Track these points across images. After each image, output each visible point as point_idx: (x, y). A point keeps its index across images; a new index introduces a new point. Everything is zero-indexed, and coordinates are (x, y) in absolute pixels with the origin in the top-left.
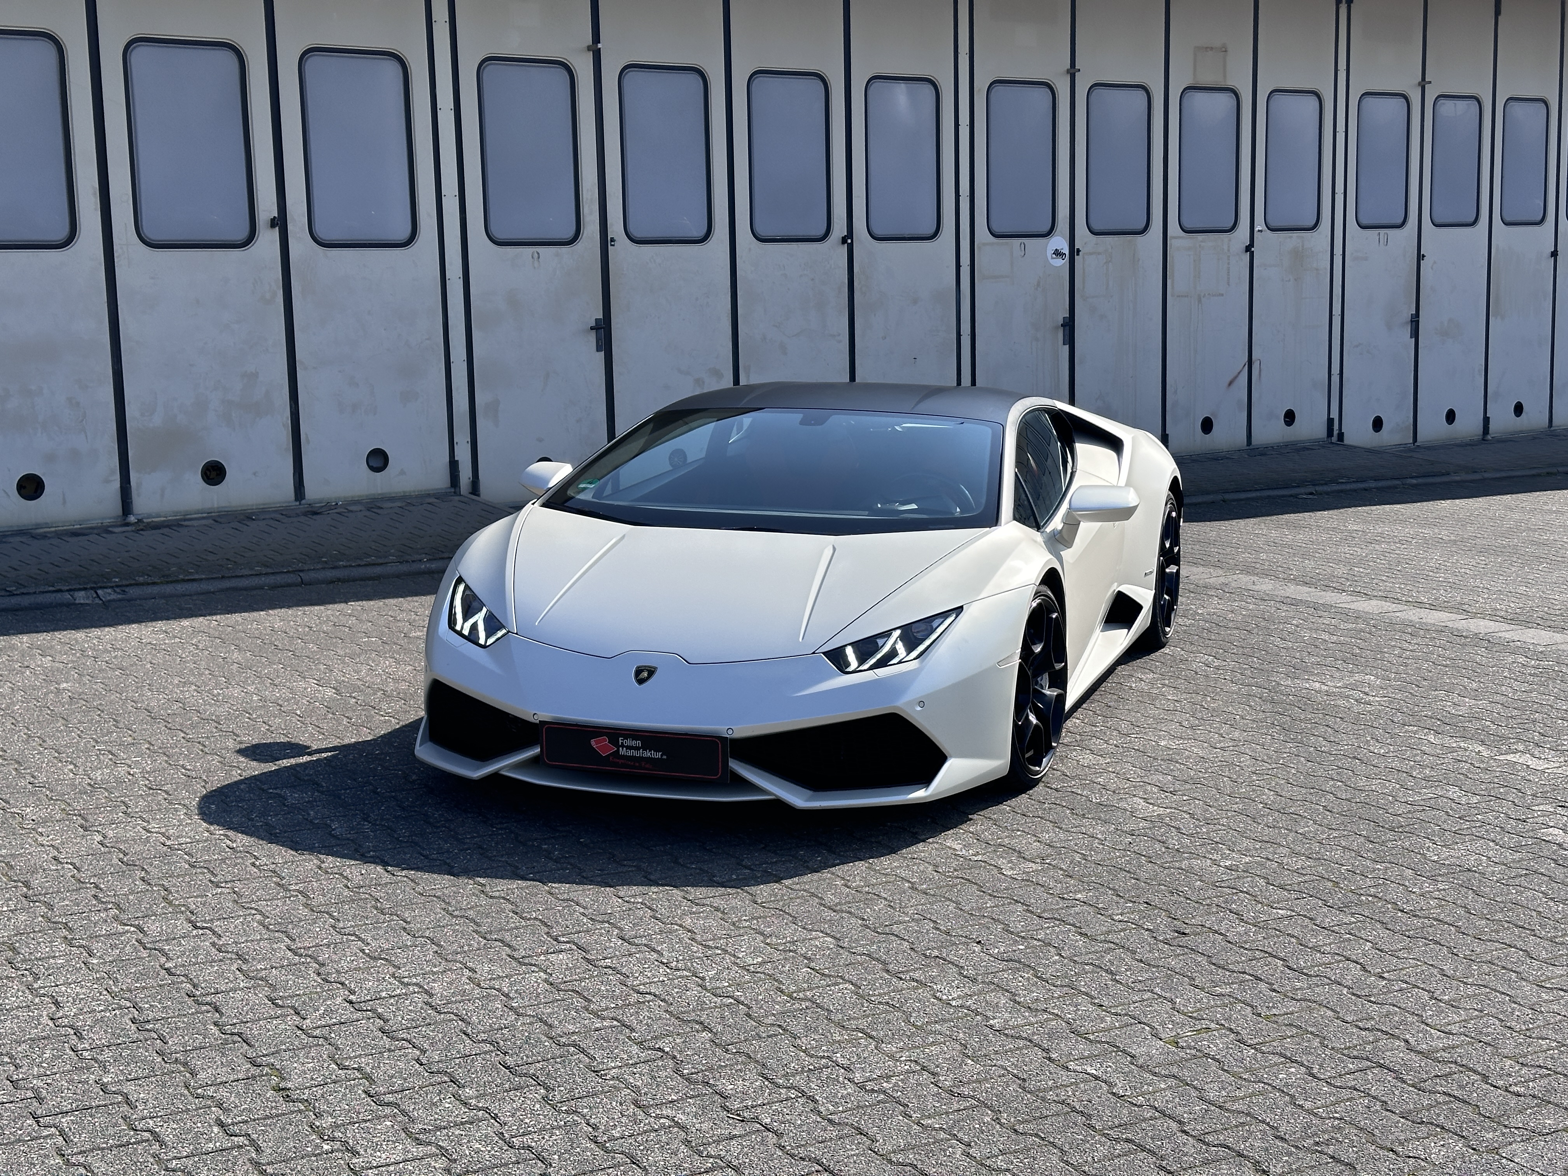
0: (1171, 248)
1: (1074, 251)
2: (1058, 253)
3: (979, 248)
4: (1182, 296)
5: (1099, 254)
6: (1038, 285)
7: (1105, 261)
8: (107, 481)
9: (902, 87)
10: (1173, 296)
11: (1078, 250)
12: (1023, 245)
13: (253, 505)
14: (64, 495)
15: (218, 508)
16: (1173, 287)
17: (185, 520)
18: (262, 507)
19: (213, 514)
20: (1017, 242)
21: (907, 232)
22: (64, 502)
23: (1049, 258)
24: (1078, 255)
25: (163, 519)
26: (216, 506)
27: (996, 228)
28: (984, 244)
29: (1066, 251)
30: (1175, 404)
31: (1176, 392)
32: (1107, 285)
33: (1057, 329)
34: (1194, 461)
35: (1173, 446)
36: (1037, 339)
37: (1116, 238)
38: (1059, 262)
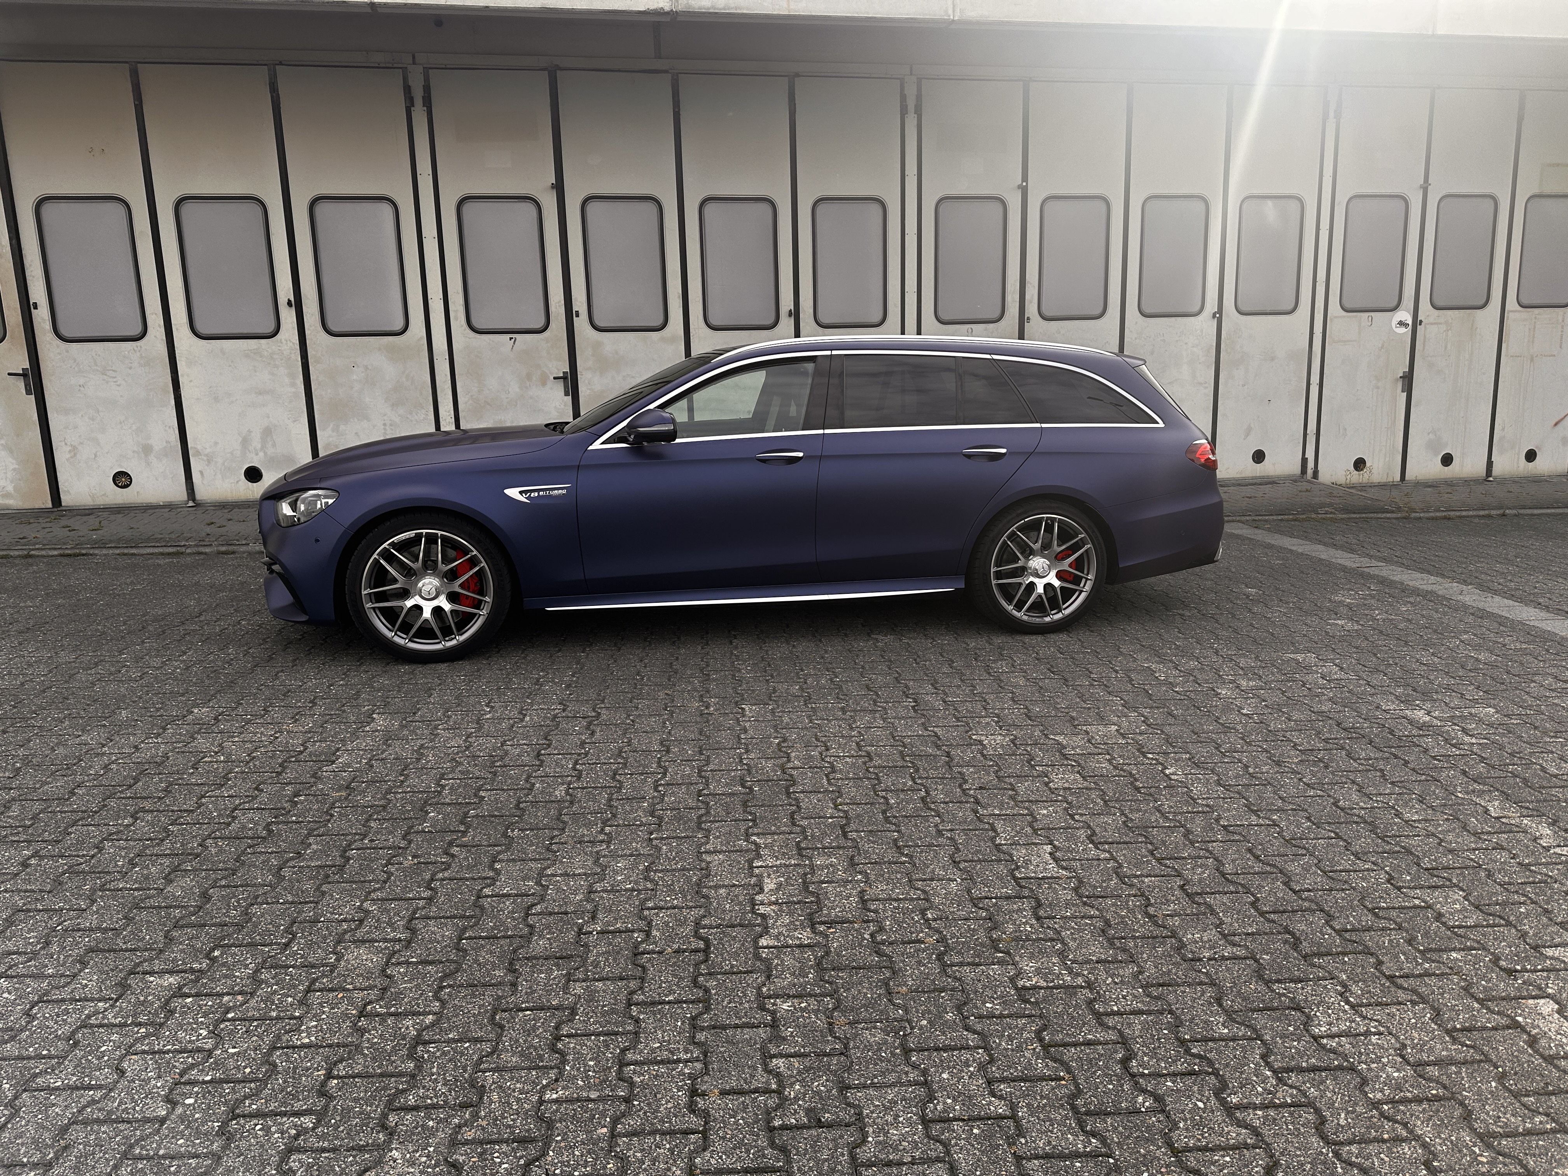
0: (1508, 319)
1: (1416, 322)
2: (1401, 324)
3: (1331, 319)
4: (1516, 356)
5: (1440, 324)
6: (1382, 347)
7: (1445, 329)
9: (1270, 204)
10: (1506, 356)
11: (1421, 322)
12: (1370, 318)
16: (1507, 348)
20: (1366, 314)
21: (1269, 309)
23: (1394, 326)
24: (1420, 324)
27: (1347, 305)
28: (1336, 317)
29: (1410, 322)
30: (1502, 438)
31: (1503, 429)
32: (1446, 347)
33: (1397, 380)
34: (1515, 482)
35: (1497, 470)
36: (1378, 388)
37: (1456, 312)
38: (1402, 330)
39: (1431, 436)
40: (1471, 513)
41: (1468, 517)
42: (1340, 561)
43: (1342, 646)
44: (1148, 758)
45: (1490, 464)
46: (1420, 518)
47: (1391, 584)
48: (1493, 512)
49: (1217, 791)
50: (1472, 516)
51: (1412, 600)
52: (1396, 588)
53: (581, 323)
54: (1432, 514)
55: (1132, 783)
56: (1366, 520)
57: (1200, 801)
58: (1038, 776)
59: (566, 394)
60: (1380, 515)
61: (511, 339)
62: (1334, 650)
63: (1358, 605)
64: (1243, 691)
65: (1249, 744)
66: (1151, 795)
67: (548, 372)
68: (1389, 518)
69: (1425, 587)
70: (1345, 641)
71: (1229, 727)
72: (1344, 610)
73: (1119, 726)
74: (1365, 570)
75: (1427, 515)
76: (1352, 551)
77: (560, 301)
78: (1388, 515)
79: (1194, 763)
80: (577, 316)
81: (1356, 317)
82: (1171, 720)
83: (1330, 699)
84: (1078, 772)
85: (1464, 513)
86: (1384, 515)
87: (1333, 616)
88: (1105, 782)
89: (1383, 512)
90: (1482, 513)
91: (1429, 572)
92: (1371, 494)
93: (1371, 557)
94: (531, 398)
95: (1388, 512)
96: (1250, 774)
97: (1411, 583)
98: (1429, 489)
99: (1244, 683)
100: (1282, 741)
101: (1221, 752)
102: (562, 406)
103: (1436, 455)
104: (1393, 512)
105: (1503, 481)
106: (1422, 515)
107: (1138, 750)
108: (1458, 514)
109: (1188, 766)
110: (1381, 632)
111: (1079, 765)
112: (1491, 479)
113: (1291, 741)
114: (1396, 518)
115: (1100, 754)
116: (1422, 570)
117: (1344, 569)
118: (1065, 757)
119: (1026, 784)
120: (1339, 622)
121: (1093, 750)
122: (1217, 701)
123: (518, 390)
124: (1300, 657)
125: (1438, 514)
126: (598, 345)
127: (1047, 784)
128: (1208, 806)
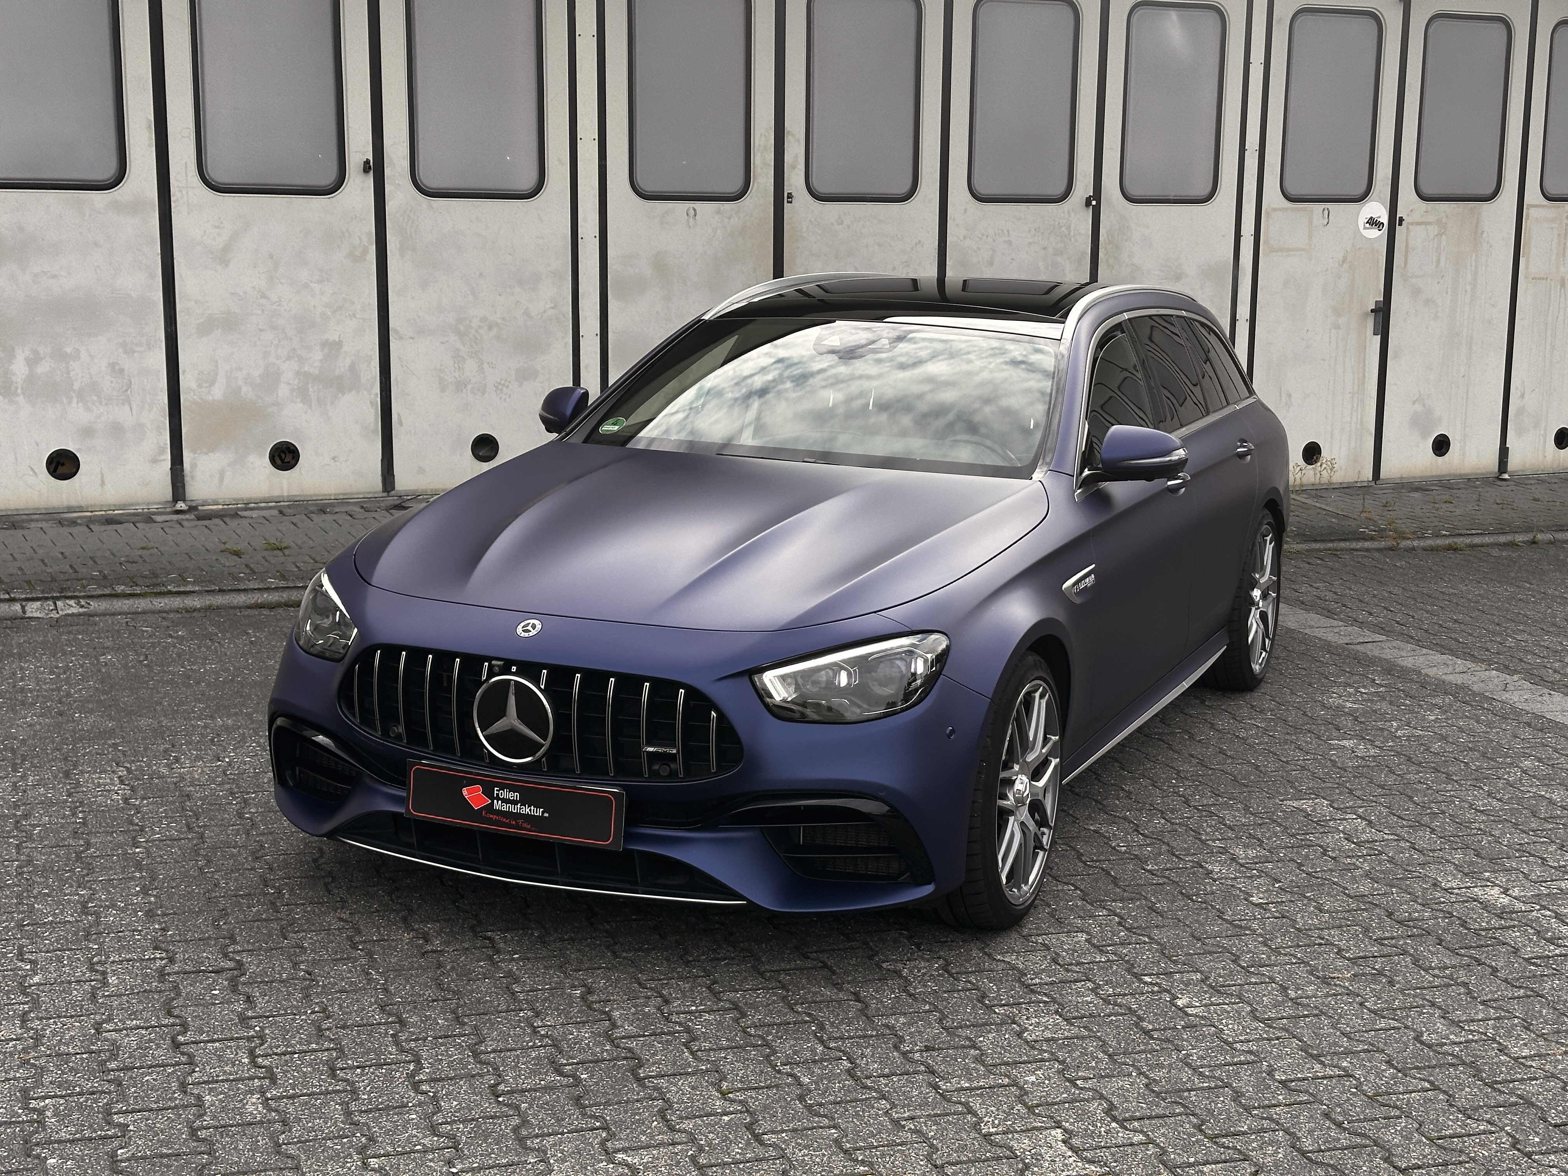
0: (1527, 219)
1: (1394, 221)
2: (1373, 222)
3: (1267, 213)
4: (1540, 279)
5: (1430, 223)
6: (1344, 260)
7: (1436, 233)
8: (154, 461)
9: (1173, 14)
10: (1526, 277)
11: (1401, 220)
12: (1326, 212)
13: (330, 495)
14: (102, 475)
15: (288, 496)
16: (1527, 267)
17: (246, 509)
18: (341, 497)
19: (282, 504)
20: (1318, 207)
21: (1172, 194)
22: (103, 483)
23: (1361, 227)
24: (1400, 224)
25: (221, 507)
26: (285, 494)
27: (1292, 190)
28: (1275, 210)
29: (1385, 219)
30: (1521, 411)
31: (1522, 396)
32: (1438, 261)
33: (1366, 315)
34: (1540, 481)
35: (1514, 462)
36: (1337, 327)
37: (1453, 204)
38: (1373, 233)
39: (1418, 407)
40: (1487, 539)
41: (1482, 546)
42: (1319, 633)
43: (1360, 784)
44: (1145, 983)
45: (1504, 451)
46: (1413, 549)
47: (1404, 673)
48: (1520, 538)
49: (1256, 1029)
50: (1487, 545)
51: (1438, 701)
52: (1412, 680)
54: (1429, 542)
55: (1137, 1025)
56: (1335, 553)
57: (1238, 1046)
58: (1003, 1023)
60: (1354, 545)
62: (1351, 792)
63: (1364, 713)
64: (1242, 865)
65: (1277, 951)
66: (1168, 1040)
68: (1367, 550)
69: (1450, 678)
70: (1362, 775)
71: (1240, 927)
72: (1347, 722)
73: (1088, 933)
74: (1359, 647)
75: (1422, 543)
76: (1330, 614)
78: (1367, 544)
79: (1210, 986)
81: (1305, 209)
82: (1158, 920)
83: (1367, 875)
84: (1057, 1012)
85: (1477, 540)
86: (1360, 545)
87: (1335, 733)
88: (1099, 1025)
89: (1358, 540)
90: (1502, 539)
91: (1452, 652)
92: (1334, 504)
93: (1362, 624)
95: (1365, 539)
96: (1292, 999)
97: (1432, 672)
98: (1417, 495)
99: (1240, 852)
100: (1320, 944)
101: (1243, 967)
103: (1424, 436)
104: (1372, 539)
105: (1524, 480)
106: (1416, 543)
107: (1129, 971)
108: (1468, 540)
109: (1205, 993)
110: (1409, 759)
111: (1054, 1000)
112: (1506, 476)
113: (1332, 944)
114: (1379, 550)
115: (1076, 981)
116: (1443, 649)
117: (1329, 647)
118: (1030, 989)
119: (990, 1036)
120: (1345, 743)
121: (1063, 975)
122: (1212, 885)
124: (1306, 805)
125: (1439, 542)
127: (1019, 1035)
128: (1250, 1052)
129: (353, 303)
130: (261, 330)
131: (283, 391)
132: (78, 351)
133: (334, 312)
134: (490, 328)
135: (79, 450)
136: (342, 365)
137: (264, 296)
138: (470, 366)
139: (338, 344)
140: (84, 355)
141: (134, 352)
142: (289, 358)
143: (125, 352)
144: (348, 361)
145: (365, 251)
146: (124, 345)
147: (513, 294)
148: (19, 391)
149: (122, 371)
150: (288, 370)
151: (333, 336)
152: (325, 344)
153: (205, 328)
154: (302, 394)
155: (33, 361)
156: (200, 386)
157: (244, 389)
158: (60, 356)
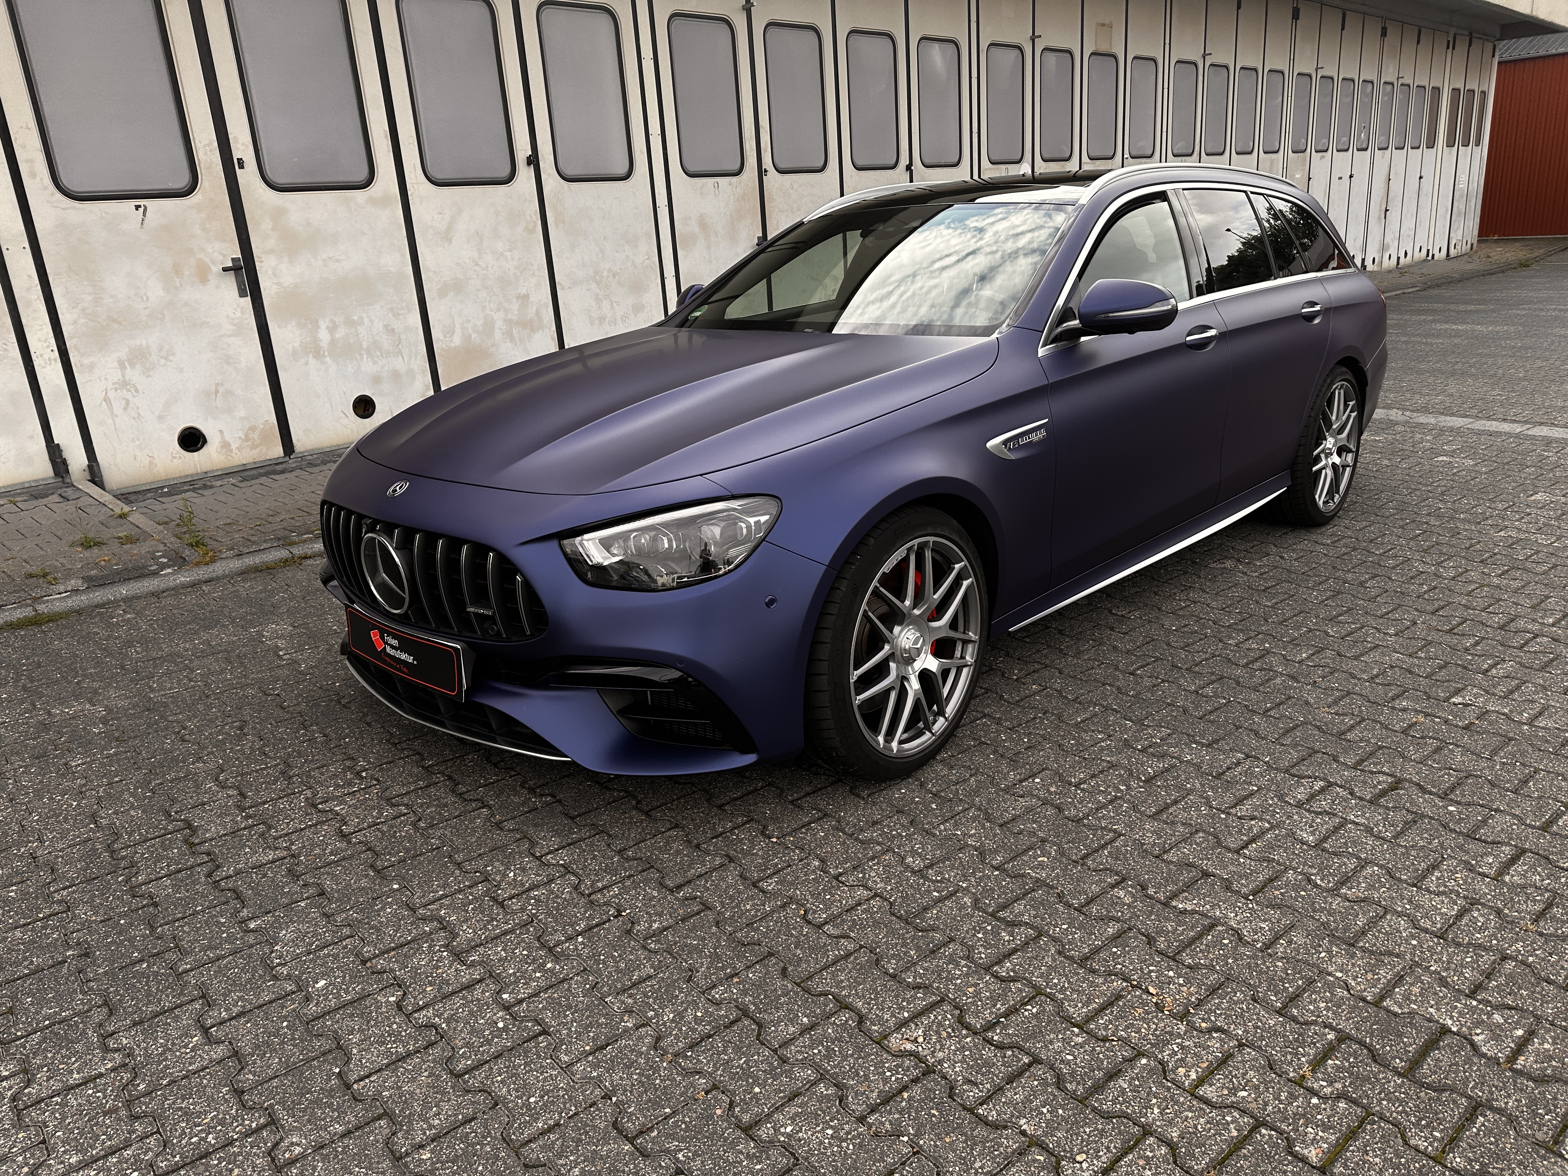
9: (938, 46)
12: (1007, 170)
20: (1003, 167)
21: (942, 161)
27: (992, 158)
28: (986, 169)
37: (1055, 163)
53: (249, 177)
59: (242, 294)
61: (137, 207)
67: (207, 260)
77: (211, 143)
80: (241, 166)
81: (998, 168)
94: (186, 304)
102: (238, 314)
123: (161, 293)
126: (278, 214)
129: (532, 265)
130: (478, 290)
131: (498, 335)
132: (361, 318)
133: (521, 273)
134: (614, 277)
135: (373, 394)
136: (531, 311)
137: (477, 264)
138: (606, 304)
139: (526, 297)
140: (366, 320)
141: (399, 314)
142: (499, 310)
143: (394, 316)
144: (534, 308)
145: (535, 226)
146: (391, 310)
147: (624, 251)
148: (326, 353)
149: (393, 330)
150: (499, 318)
151: (523, 291)
152: (519, 297)
153: (442, 293)
154: (509, 335)
155: (332, 330)
156: (445, 337)
157: (474, 336)
158: (351, 323)
